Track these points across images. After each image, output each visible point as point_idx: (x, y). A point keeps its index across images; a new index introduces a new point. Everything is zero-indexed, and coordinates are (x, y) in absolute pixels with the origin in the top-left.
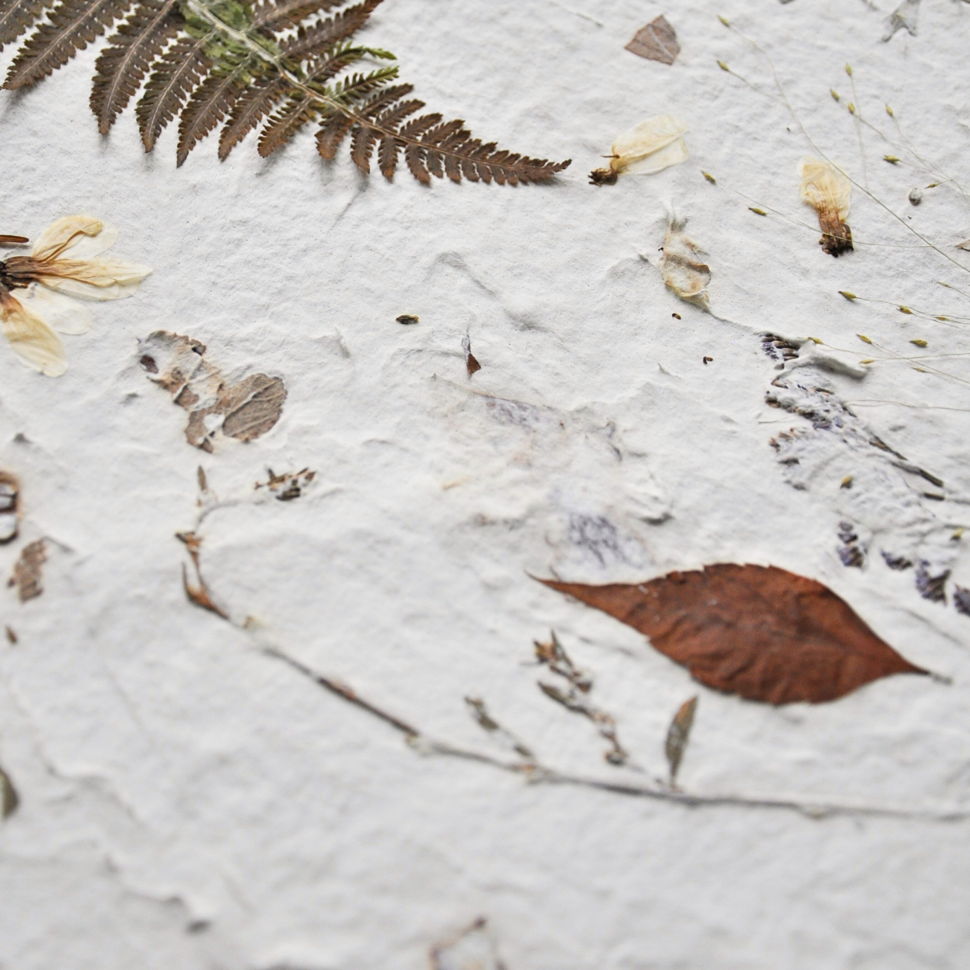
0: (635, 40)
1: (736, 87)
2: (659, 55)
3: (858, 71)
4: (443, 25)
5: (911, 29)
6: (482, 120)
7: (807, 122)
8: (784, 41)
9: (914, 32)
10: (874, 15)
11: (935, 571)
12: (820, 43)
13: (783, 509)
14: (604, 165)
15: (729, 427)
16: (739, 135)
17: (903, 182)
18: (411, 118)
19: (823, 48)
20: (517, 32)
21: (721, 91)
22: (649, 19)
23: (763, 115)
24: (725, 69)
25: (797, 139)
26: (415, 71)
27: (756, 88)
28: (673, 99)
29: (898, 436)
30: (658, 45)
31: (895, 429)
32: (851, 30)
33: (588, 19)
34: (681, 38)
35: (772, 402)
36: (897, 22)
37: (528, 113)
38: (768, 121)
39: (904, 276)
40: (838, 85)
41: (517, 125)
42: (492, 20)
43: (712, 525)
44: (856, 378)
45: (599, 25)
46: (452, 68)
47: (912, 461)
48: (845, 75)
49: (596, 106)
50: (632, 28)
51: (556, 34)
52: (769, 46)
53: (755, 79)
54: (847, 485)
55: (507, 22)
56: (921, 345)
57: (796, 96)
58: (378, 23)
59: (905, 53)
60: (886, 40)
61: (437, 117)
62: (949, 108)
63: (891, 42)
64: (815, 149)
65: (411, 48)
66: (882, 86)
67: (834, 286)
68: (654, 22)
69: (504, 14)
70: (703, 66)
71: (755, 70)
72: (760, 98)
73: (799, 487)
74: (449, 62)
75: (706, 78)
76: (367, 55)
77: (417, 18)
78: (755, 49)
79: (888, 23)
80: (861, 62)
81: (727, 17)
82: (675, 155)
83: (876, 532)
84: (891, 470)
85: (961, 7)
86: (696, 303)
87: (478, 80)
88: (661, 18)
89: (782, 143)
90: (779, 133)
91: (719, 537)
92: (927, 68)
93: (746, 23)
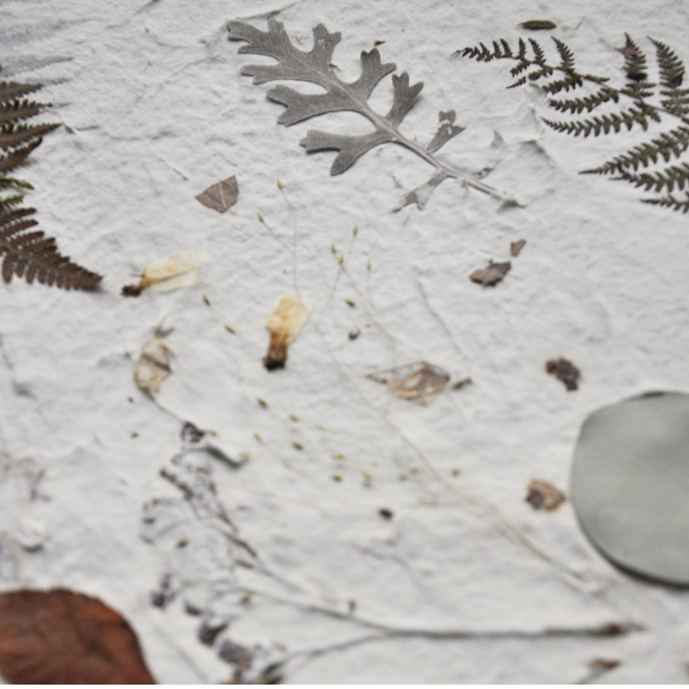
0: (206, 193)
1: (263, 234)
2: (218, 205)
3: (362, 233)
4: (79, 168)
5: (420, 205)
6: (72, 239)
7: (302, 266)
8: (317, 203)
9: (422, 207)
10: (397, 191)
11: (215, 622)
12: (344, 208)
13: (128, 555)
14: (136, 282)
15: (121, 488)
16: (247, 271)
17: (350, 321)
18: (22, 233)
19: (344, 212)
20: (126, 178)
21: (251, 236)
22: (224, 177)
23: (273, 258)
24: (261, 220)
25: (288, 279)
26: (44, 199)
27: (278, 237)
28: (210, 239)
29: (241, 515)
30: (220, 197)
31: (242, 508)
32: (373, 200)
33: (179, 173)
34: (242, 193)
35: (164, 474)
36: (412, 198)
37: (105, 238)
38: (274, 262)
39: (313, 392)
40: (341, 241)
41: (93, 246)
42: (114, 168)
43: (71, 558)
44: (234, 465)
45: (185, 179)
46: (70, 200)
47: (243, 535)
48: (351, 233)
49: (153, 238)
50: (208, 182)
51: (152, 182)
52: (303, 206)
53: (281, 230)
54: (182, 544)
55: (123, 170)
56: (298, 447)
57: (305, 246)
58: (35, 161)
59: (405, 222)
60: (397, 211)
61: (40, 234)
62: (415, 268)
63: (399, 213)
64: (296, 287)
65: (50, 183)
66: (374, 246)
67: (255, 393)
68: (227, 180)
69: (124, 164)
70: (247, 216)
71: (284, 223)
72: (277, 244)
73: (148, 541)
74: (70, 195)
75: (243, 226)
76: (14, 184)
77: (64, 161)
78: (291, 208)
79: (404, 198)
80: (368, 225)
81: (283, 181)
82: (189, 280)
83: (188, 584)
84: (222, 540)
85: (467, 191)
86: (147, 391)
87: (84, 209)
88: (233, 178)
89: (276, 280)
90: (276, 273)
91: (72, 568)
92: (416, 235)
93: (295, 187)
